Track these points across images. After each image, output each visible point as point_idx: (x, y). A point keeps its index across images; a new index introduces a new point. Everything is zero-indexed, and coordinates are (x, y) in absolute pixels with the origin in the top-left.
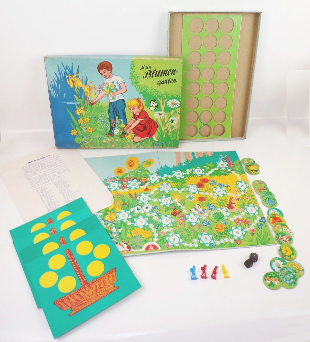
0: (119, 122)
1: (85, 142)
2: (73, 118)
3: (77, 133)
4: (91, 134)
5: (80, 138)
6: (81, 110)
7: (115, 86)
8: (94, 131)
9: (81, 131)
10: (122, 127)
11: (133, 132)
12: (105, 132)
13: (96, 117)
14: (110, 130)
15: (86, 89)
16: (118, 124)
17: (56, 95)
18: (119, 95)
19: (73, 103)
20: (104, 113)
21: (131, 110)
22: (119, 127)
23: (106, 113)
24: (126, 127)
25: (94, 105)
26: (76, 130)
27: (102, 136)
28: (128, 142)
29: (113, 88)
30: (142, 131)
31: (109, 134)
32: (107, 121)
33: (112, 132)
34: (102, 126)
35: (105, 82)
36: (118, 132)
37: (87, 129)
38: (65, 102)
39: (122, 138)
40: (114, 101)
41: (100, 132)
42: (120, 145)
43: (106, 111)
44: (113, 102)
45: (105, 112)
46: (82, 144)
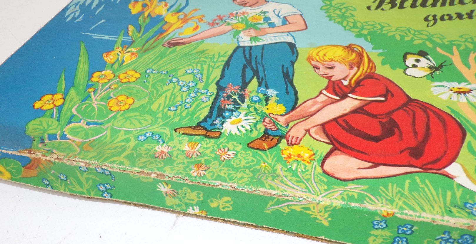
0: (261, 96)
1: (64, 137)
2: (83, 65)
3: (60, 108)
4: (114, 117)
5: (58, 120)
6: (129, 52)
7: (267, 19)
8: (136, 109)
9: (85, 100)
10: (267, 112)
11: (326, 138)
12: (182, 118)
14: (210, 115)
15: (170, 18)
16: (251, 99)
17: (74, 18)
18: (279, 34)
19: (109, 39)
20: (205, 68)
21: (318, 68)
22: (255, 109)
23: (211, 69)
24: (287, 114)
25: (178, 48)
26: (64, 98)
27: (157, 130)
29: (262, 21)
30: (376, 139)
31: (199, 126)
32: (206, 87)
33: (217, 122)
34: (178, 98)
35: (241, 11)
36: (243, 127)
37: (110, 97)
38: (88, 34)
39: (259, 152)
40: (254, 44)
41: (160, 115)
42: (240, 175)
43: (215, 63)
44: (251, 47)
45: (212, 64)
46: (46, 141)
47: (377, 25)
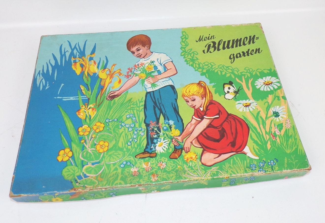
0: (167, 125)
1: (86, 176)
2: (69, 125)
3: (73, 157)
4: (103, 157)
5: (76, 166)
6: (90, 108)
7: (155, 67)
8: (112, 149)
9: (83, 150)
10: (172, 135)
11: (199, 145)
12: (136, 149)
13: (119, 121)
14: (148, 144)
15: (103, 75)
16: (164, 130)
17: (44, 87)
18: (164, 79)
19: (74, 99)
20: (135, 111)
21: (188, 102)
22: (167, 135)
23: (138, 112)
24: (181, 134)
25: (116, 99)
26: (71, 151)
27: (128, 159)
28: (191, 167)
29: (153, 70)
30: (218, 141)
31: (145, 152)
32: (140, 126)
33: (152, 147)
34: (130, 137)
35: (139, 63)
36: (164, 147)
37: (95, 144)
38: (58, 97)
39: (175, 160)
40: (154, 90)
41: (125, 149)
42: (171, 175)
43: (139, 107)
44: (153, 92)
45: (138, 109)
46: (79, 181)
47: (209, 65)
